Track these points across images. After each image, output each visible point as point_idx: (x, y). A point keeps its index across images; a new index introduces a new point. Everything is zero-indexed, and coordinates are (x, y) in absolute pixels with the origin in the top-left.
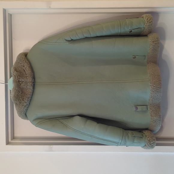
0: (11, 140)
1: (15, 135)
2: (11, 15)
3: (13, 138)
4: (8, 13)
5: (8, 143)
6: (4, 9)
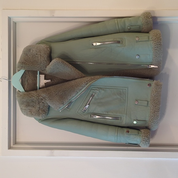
0: (13, 145)
1: (17, 140)
2: (16, 23)
3: (15, 143)
4: (13, 21)
5: (10, 148)
6: (9, 17)
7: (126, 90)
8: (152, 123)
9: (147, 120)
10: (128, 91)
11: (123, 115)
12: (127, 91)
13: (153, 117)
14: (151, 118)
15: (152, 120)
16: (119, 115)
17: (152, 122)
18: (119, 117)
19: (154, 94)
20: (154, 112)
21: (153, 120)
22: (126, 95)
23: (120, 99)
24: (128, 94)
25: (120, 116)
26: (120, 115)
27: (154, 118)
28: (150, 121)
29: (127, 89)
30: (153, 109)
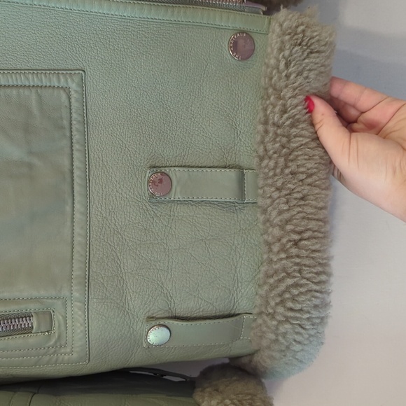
7: (66, 90)
8: (282, 329)
9: (243, 305)
10: (84, 103)
11: (65, 293)
12: (75, 105)
13: (290, 281)
14: (273, 288)
15: (282, 302)
16: (25, 294)
17: (287, 320)
18: (32, 307)
19: (284, 111)
20: (296, 243)
21: (293, 299)
22: (76, 136)
23: (30, 166)
24: (85, 122)
25: (37, 300)
26: (35, 294)
27: (296, 285)
28: (272, 316)
29: (73, 86)
30: (288, 221)
